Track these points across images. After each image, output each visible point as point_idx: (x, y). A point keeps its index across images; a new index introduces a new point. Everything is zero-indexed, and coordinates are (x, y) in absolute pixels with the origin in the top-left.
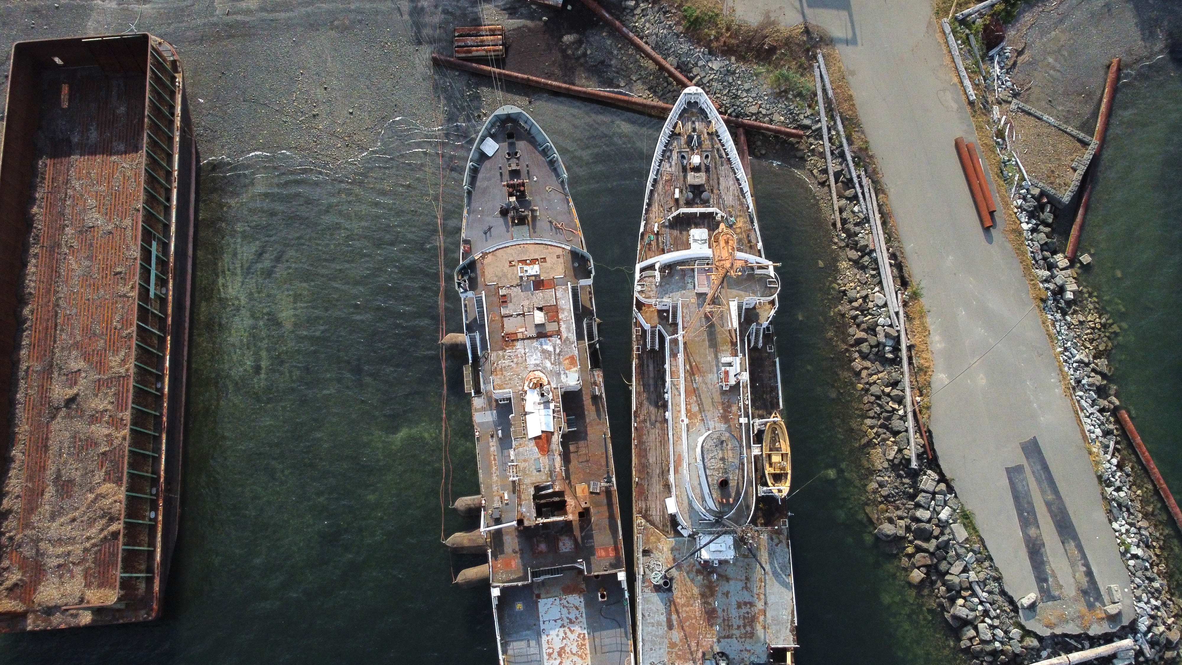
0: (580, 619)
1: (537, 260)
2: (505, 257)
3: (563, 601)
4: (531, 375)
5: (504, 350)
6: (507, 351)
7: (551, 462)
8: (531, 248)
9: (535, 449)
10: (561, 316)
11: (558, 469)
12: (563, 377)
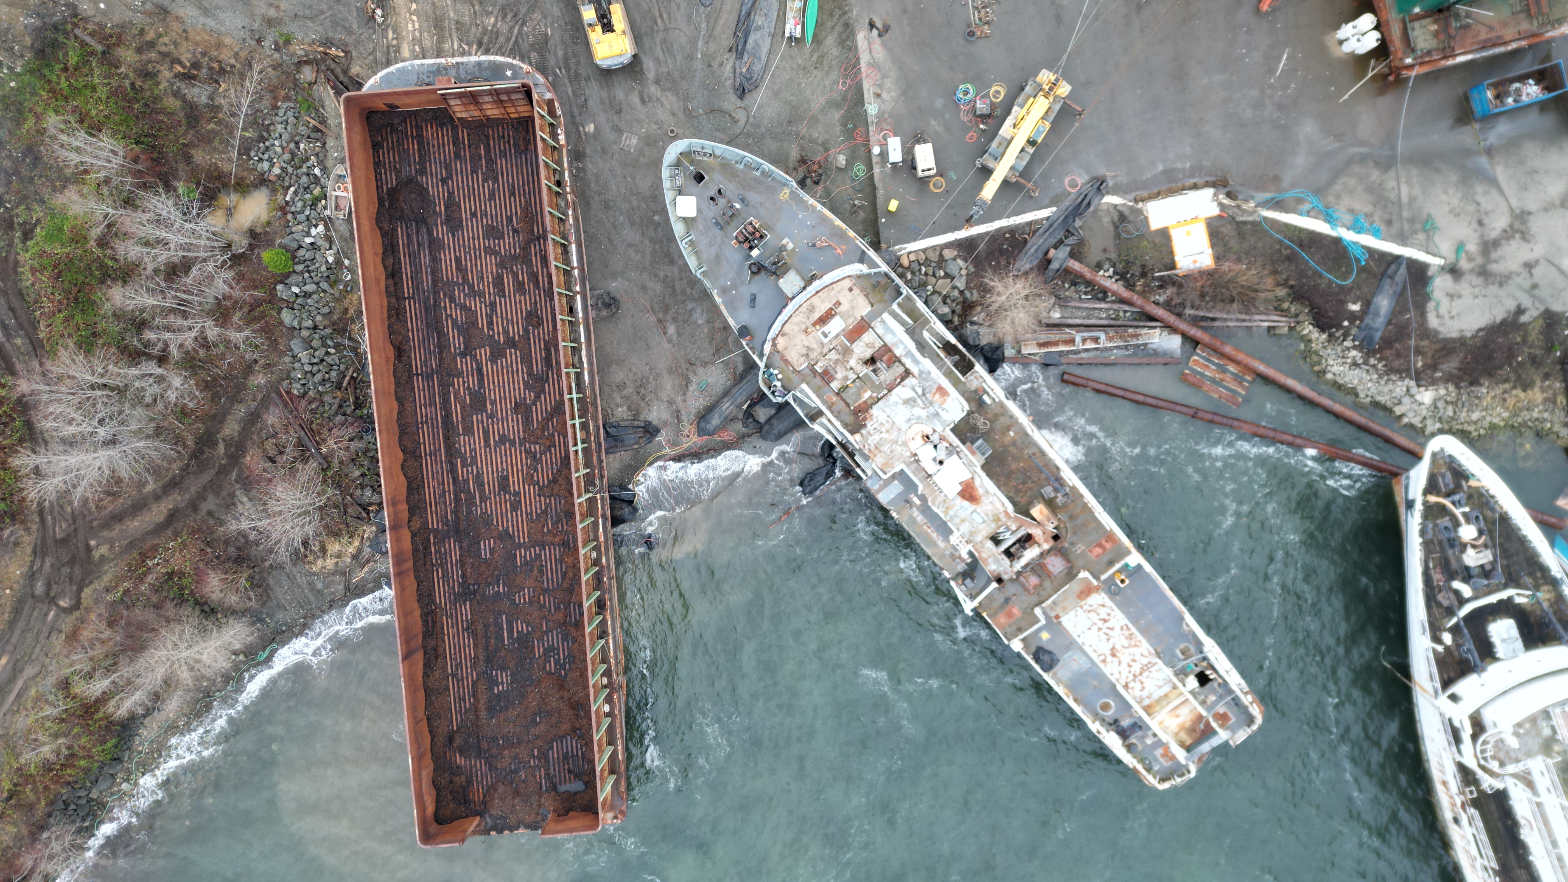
0: (1113, 614)
1: (831, 309)
2: (796, 329)
3: (1086, 607)
4: (910, 434)
5: (865, 426)
6: (869, 425)
7: (990, 507)
8: (816, 301)
9: (966, 503)
10: (898, 352)
11: (1002, 509)
12: (943, 414)
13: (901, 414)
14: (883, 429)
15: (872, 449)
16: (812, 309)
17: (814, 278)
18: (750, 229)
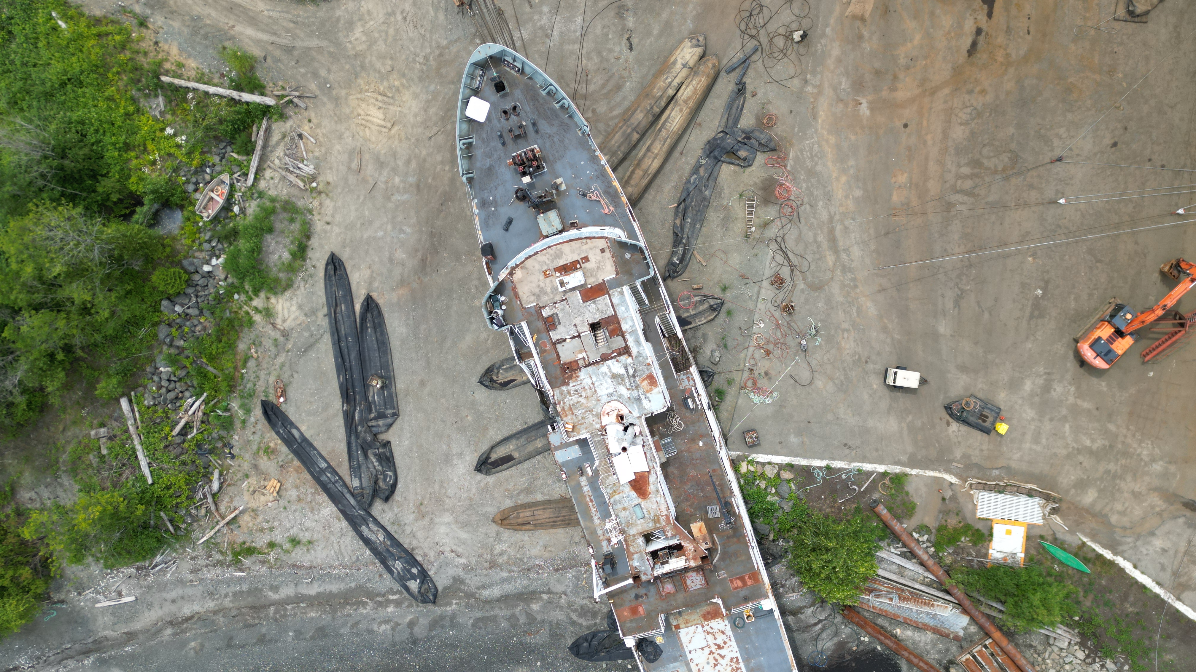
0: (729, 643)
1: (578, 262)
2: (537, 267)
3: (706, 628)
4: (607, 408)
5: (568, 384)
6: (571, 385)
7: (655, 506)
8: (566, 248)
9: (633, 494)
10: (624, 327)
11: (665, 513)
12: (645, 402)
13: (605, 387)
14: (583, 394)
15: (566, 408)
16: (559, 255)
17: (573, 225)
18: (530, 154)
